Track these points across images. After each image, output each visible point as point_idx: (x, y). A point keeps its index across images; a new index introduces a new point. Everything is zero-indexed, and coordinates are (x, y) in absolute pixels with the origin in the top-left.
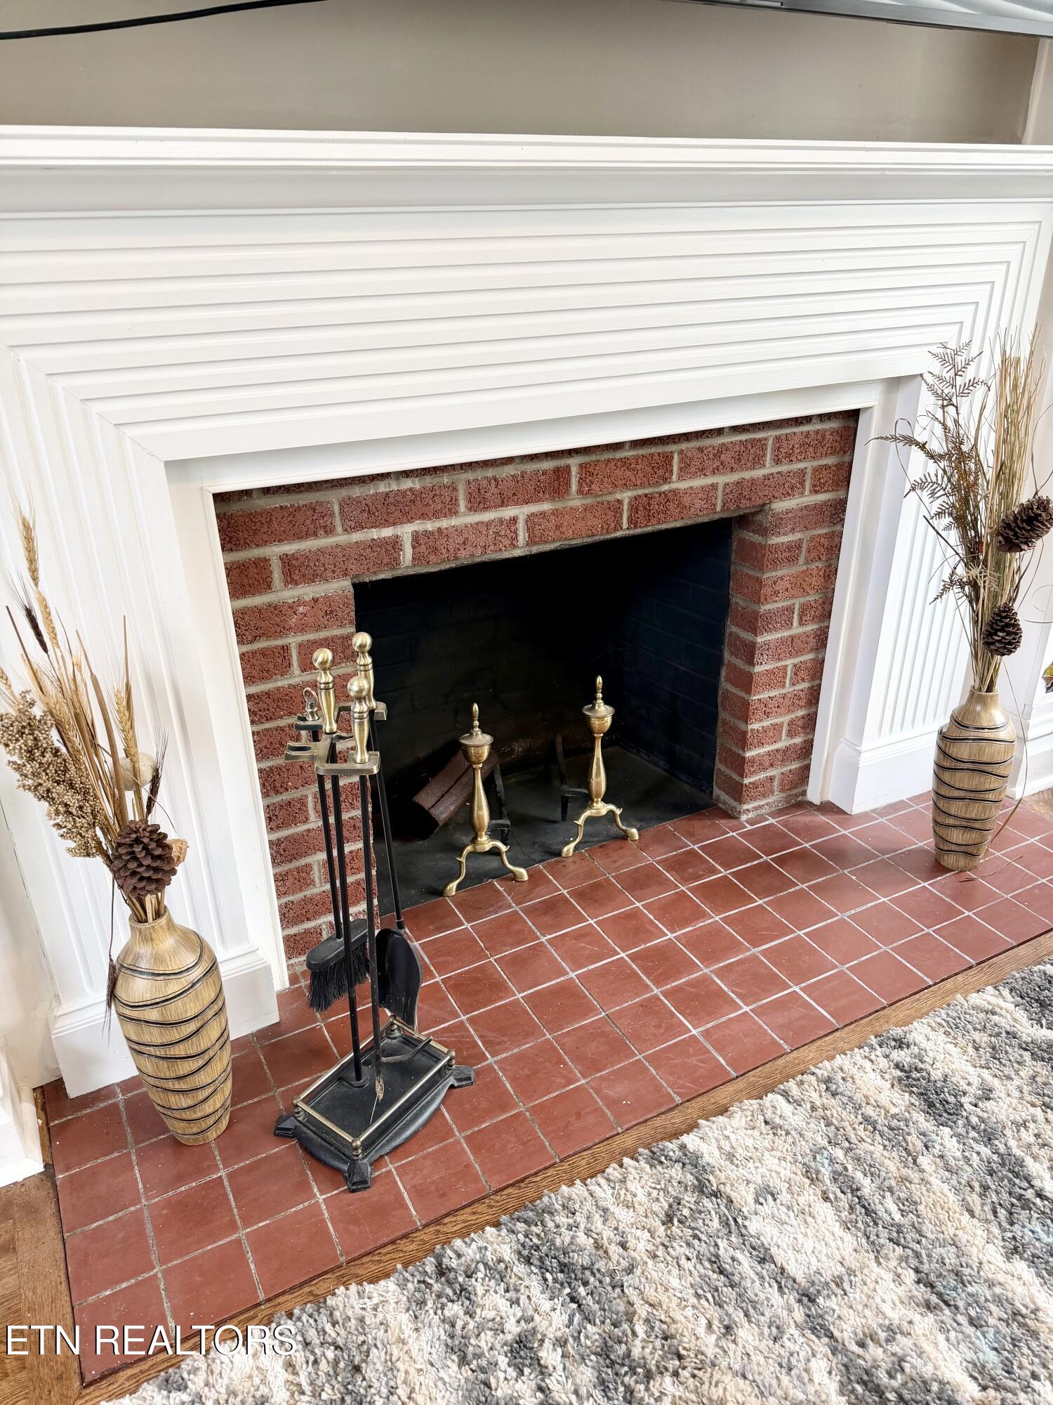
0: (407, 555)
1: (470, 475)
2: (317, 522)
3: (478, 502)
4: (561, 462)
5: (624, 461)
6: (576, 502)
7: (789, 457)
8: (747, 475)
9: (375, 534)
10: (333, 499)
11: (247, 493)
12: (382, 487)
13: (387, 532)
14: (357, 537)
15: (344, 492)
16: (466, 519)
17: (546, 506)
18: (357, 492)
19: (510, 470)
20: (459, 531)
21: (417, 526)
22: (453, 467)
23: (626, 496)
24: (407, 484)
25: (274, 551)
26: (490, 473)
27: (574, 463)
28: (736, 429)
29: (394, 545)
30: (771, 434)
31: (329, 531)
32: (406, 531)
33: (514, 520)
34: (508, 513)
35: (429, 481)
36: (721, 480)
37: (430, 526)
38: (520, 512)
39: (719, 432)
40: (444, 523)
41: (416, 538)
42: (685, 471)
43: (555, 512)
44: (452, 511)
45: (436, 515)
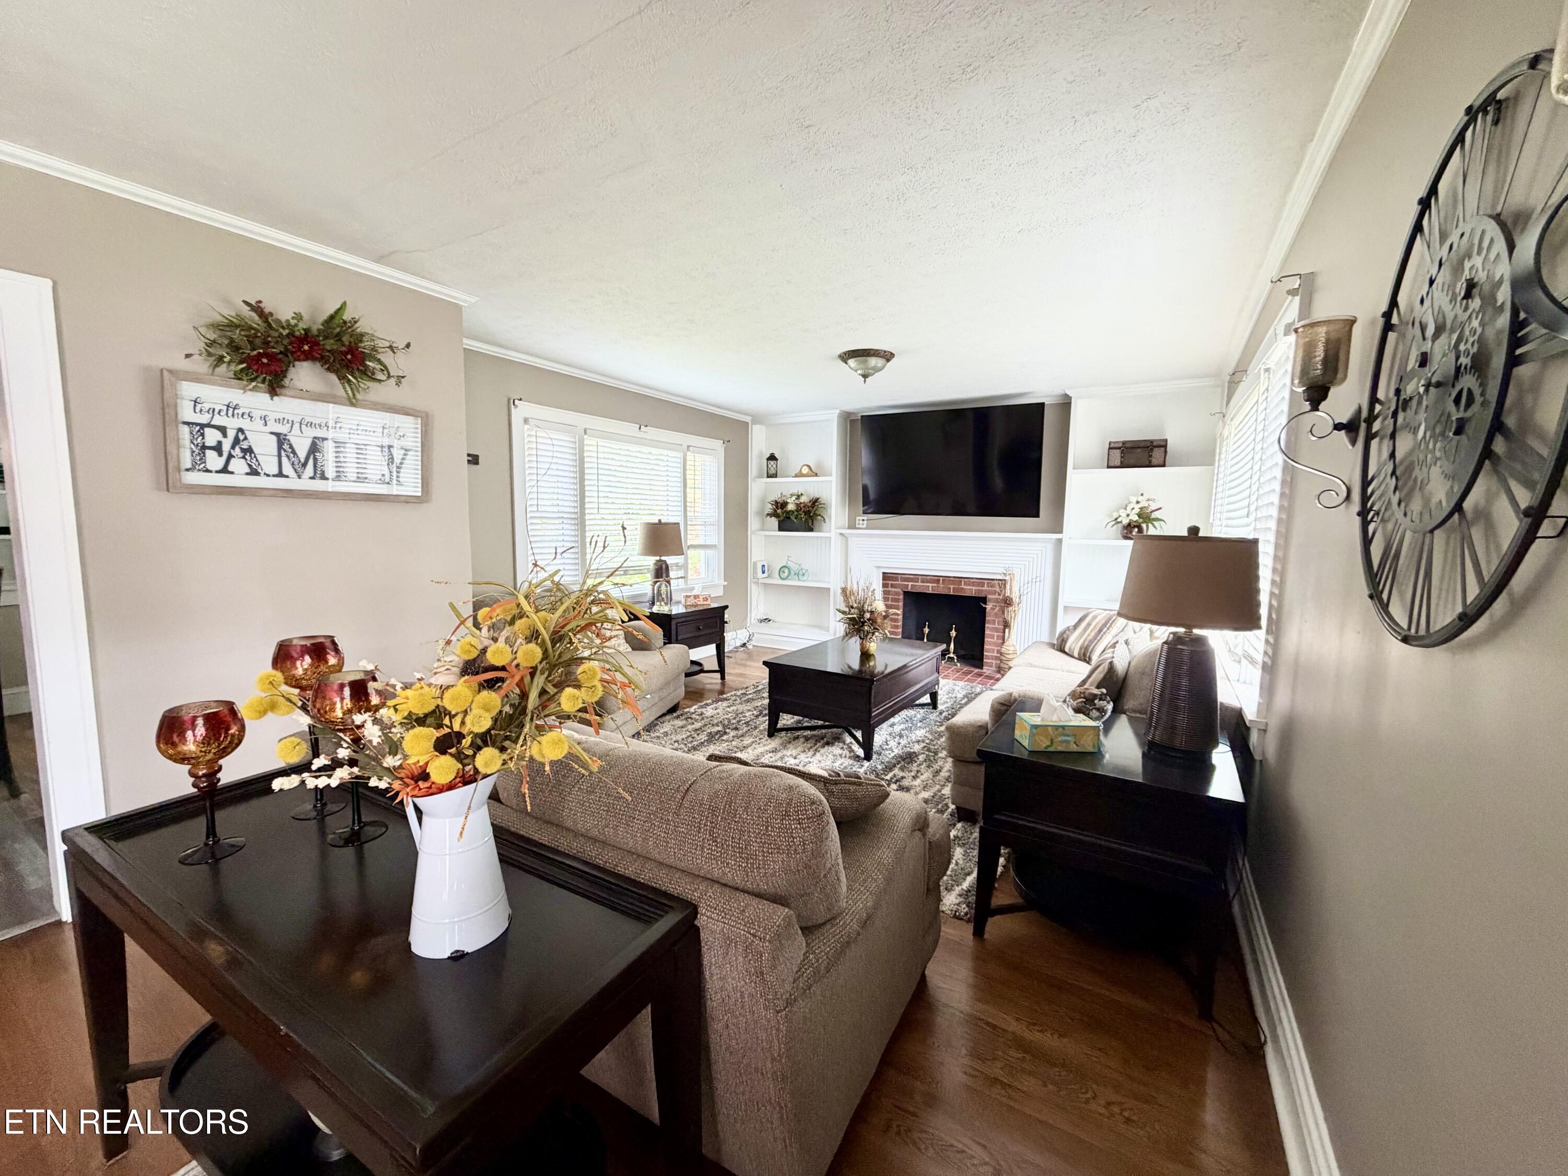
0: (912, 588)
1: (921, 577)
2: (896, 579)
3: (923, 582)
4: (939, 578)
5: (950, 580)
6: (942, 586)
7: (990, 586)
8: (980, 588)
10: (899, 576)
11: (888, 573)
12: (908, 576)
14: (905, 583)
15: (902, 576)
17: (936, 585)
19: (928, 577)
20: (921, 586)
21: (914, 583)
22: (917, 575)
23: (952, 587)
24: (912, 576)
25: (890, 582)
26: (924, 577)
28: (976, 579)
29: (908, 585)
30: (986, 582)
31: (899, 581)
33: (930, 586)
34: (928, 584)
35: (915, 577)
36: (974, 588)
39: (973, 578)
42: (965, 584)
45: (917, 582)
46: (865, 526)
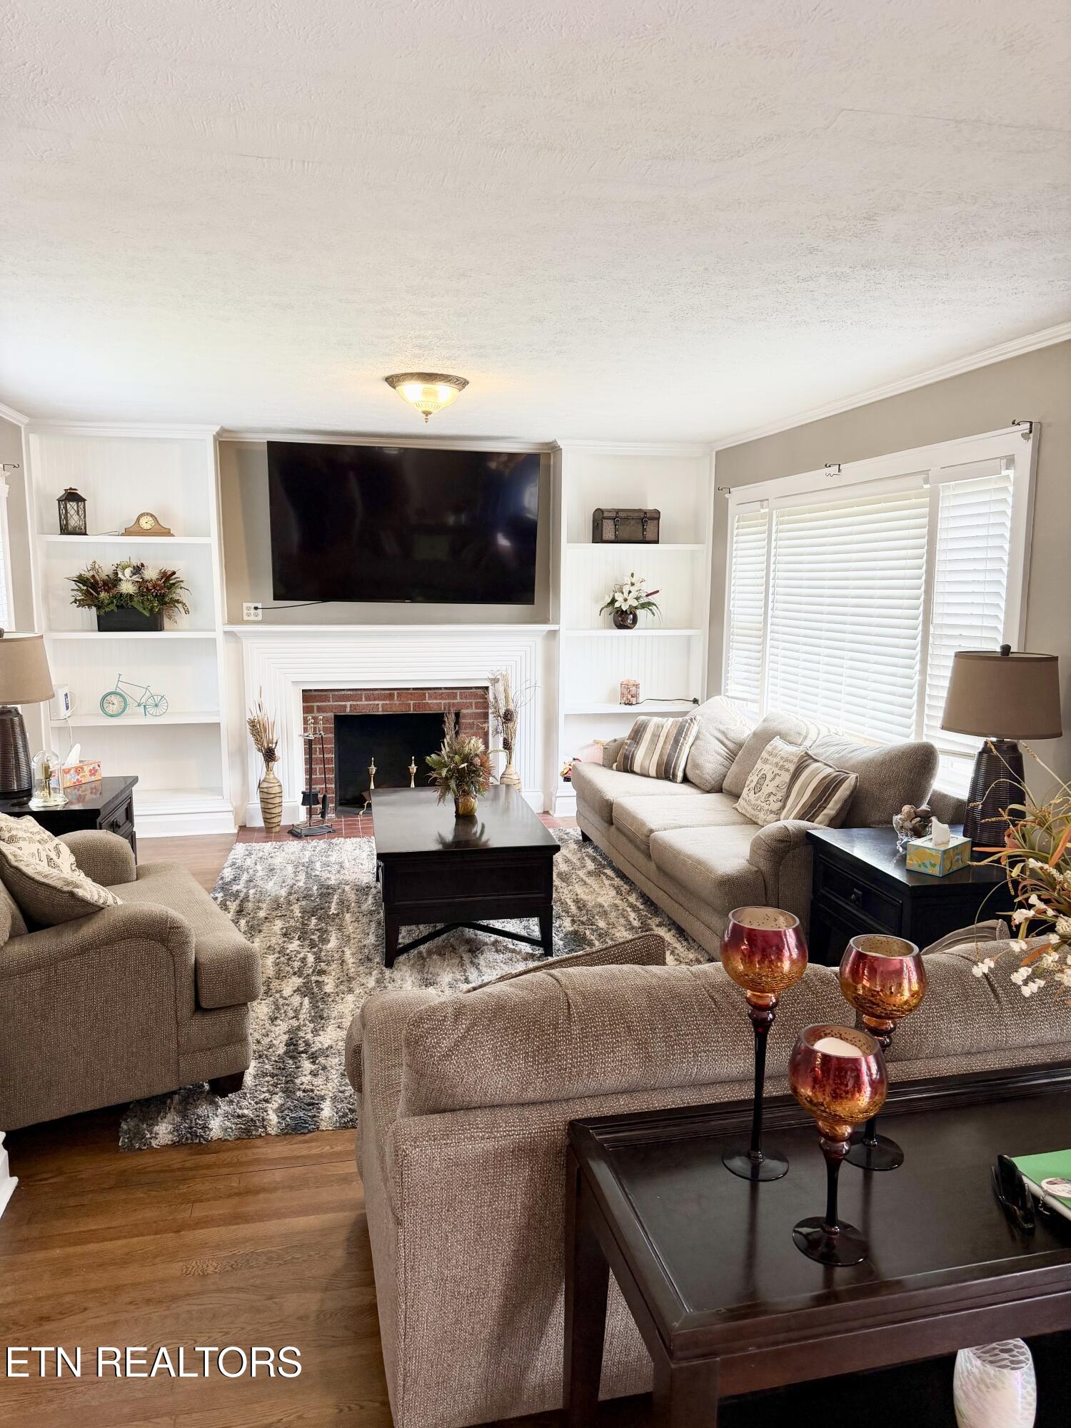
0: (348, 710)
1: (366, 692)
2: (326, 699)
3: (368, 699)
4: (392, 692)
5: (411, 694)
6: (397, 702)
7: (466, 698)
8: (452, 701)
9: (340, 703)
10: (331, 694)
11: (311, 690)
12: (343, 693)
13: (343, 703)
14: (336, 703)
15: (333, 693)
16: (364, 702)
17: (387, 702)
18: (336, 693)
19: (377, 692)
20: (362, 705)
21: (351, 703)
22: (361, 689)
23: (412, 702)
24: (349, 693)
25: (315, 704)
26: (371, 692)
27: (395, 692)
28: (446, 688)
29: (345, 707)
30: (458, 691)
31: (329, 701)
32: (348, 704)
33: (378, 704)
34: (377, 702)
35: (355, 693)
36: (443, 702)
37: (355, 703)
38: (380, 703)
39: (440, 688)
40: (358, 703)
41: (351, 705)
42: (430, 697)
43: (390, 704)
44: (361, 700)
45: (356, 701)
46: (260, 618)
